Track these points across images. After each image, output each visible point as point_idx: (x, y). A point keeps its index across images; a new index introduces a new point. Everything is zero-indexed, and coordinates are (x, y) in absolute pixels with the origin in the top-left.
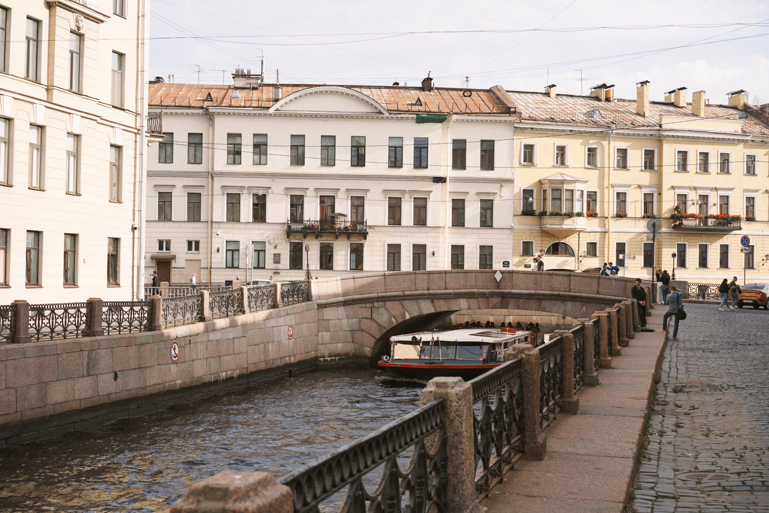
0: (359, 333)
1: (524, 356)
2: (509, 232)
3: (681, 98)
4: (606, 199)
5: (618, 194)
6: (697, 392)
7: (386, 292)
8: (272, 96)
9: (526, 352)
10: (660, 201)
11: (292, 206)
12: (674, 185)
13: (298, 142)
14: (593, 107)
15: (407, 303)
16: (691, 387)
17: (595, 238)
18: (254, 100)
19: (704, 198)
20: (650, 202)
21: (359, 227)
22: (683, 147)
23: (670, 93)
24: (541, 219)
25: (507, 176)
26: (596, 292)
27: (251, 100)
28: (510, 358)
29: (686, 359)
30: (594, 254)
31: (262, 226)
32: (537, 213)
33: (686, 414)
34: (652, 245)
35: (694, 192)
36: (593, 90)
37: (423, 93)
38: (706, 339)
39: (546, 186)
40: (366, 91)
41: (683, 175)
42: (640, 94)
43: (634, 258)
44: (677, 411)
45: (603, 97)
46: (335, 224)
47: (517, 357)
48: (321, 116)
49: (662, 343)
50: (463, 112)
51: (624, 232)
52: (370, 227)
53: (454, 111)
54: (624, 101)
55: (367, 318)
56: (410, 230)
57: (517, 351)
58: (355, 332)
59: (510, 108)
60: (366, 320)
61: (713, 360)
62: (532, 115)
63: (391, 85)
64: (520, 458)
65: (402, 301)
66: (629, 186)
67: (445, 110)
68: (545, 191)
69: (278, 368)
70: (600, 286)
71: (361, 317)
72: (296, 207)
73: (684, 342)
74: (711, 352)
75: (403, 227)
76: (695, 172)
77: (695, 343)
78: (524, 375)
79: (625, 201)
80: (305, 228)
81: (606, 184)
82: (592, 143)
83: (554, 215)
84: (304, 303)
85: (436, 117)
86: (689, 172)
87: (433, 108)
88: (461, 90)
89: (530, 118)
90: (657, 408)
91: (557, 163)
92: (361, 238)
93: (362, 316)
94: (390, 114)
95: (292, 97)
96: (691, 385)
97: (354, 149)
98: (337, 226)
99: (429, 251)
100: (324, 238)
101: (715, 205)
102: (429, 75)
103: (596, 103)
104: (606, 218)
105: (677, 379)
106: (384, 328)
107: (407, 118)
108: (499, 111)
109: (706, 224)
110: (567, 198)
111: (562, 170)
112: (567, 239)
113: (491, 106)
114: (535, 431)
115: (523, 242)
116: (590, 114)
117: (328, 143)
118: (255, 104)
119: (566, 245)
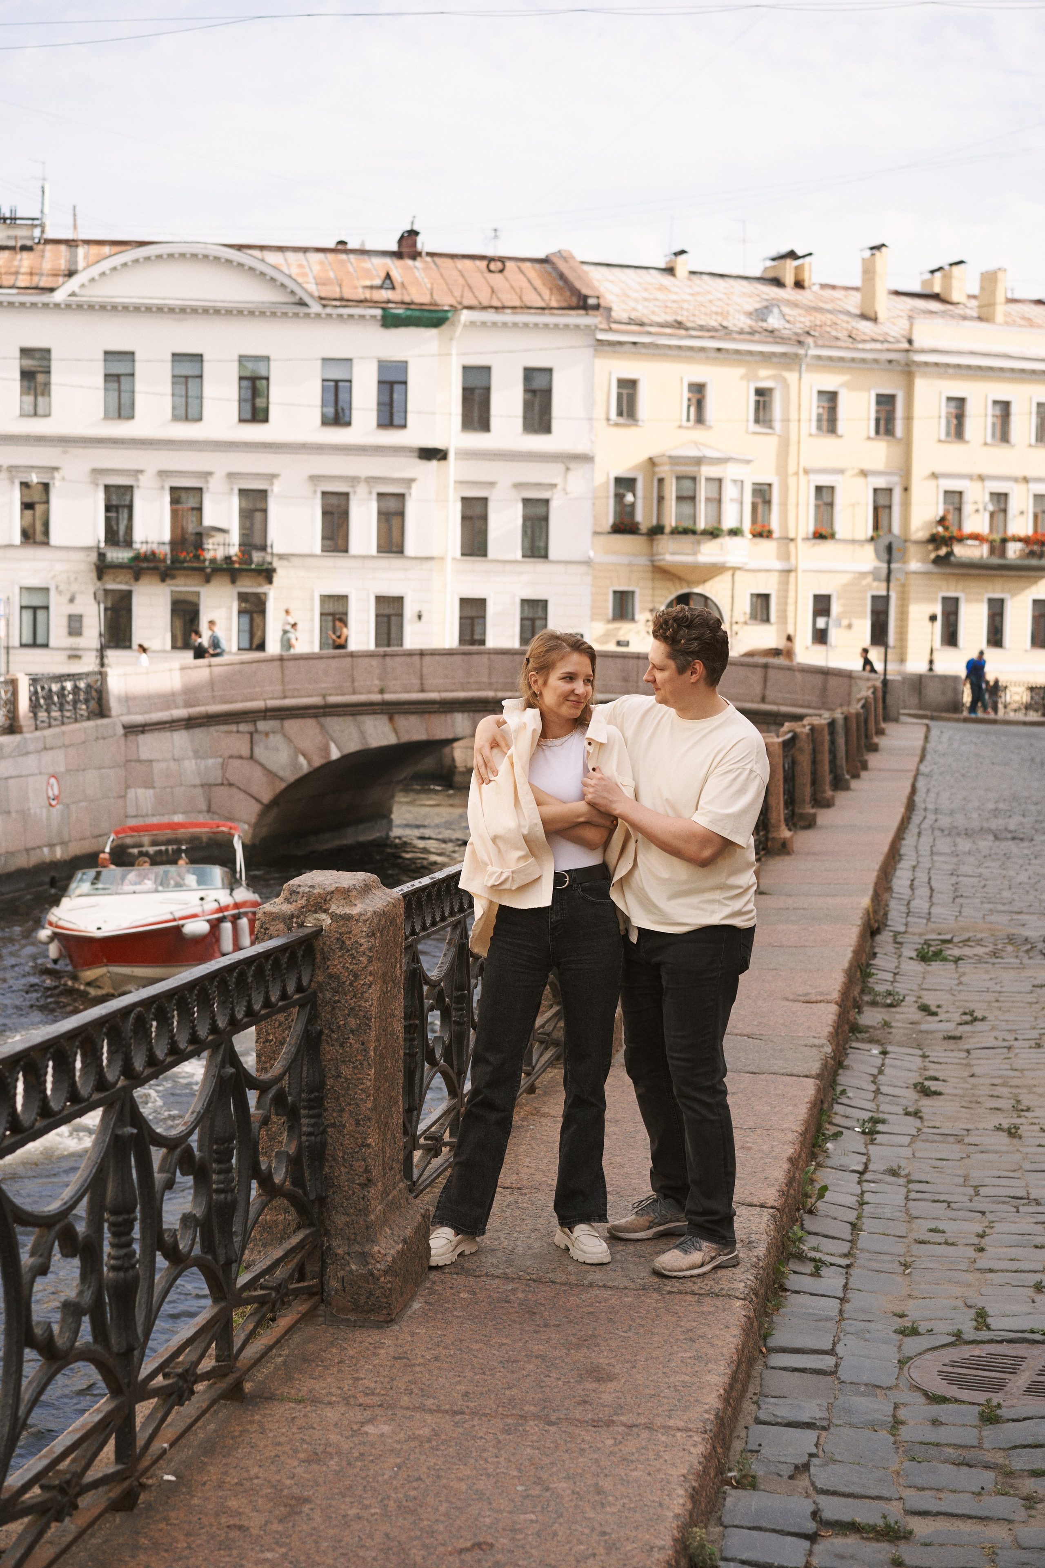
0: (222, 791)
1: (326, 920)
2: (583, 569)
3: (955, 284)
4: (792, 500)
5: (819, 489)
6: (980, 960)
7: (285, 697)
8: (63, 265)
9: (333, 908)
10: (906, 504)
11: (108, 508)
12: (938, 470)
13: (119, 368)
14: (767, 300)
15: (334, 724)
16: (966, 942)
17: (769, 585)
18: (24, 274)
19: (1000, 499)
20: (884, 507)
21: (257, 556)
22: (958, 388)
23: (932, 272)
24: (652, 541)
25: (579, 449)
26: (758, 698)
27: (17, 273)
28: (272, 930)
29: (955, 860)
30: (765, 617)
31: (40, 552)
32: (643, 528)
33: (950, 1038)
34: (887, 598)
35: (978, 485)
36: (770, 263)
37: (399, 263)
38: (1002, 806)
39: (664, 471)
40: (273, 258)
41: (957, 448)
42: (869, 271)
43: (850, 626)
44: (923, 1027)
45: (789, 280)
46: (203, 550)
47: (301, 925)
48: (172, 310)
49: (899, 818)
50: (485, 303)
51: (830, 572)
52: (281, 557)
53: (466, 303)
54: (833, 287)
55: (240, 757)
56: (369, 563)
57: (303, 902)
58: (214, 789)
59: (586, 297)
60: (237, 763)
61: (1021, 862)
62: (634, 315)
63: (332, 245)
64: (306, 1318)
65: (322, 719)
66: (842, 472)
67: (445, 300)
68: (661, 481)
69: (20, 873)
70: (769, 684)
71: (226, 755)
72: (117, 512)
73: (952, 813)
74: (1014, 839)
75: (354, 557)
76: (982, 442)
77: (975, 815)
78: (328, 995)
79: (831, 505)
80: (137, 558)
81: (792, 469)
82: (765, 377)
83: (680, 533)
84: (91, 724)
85: (426, 314)
86: (967, 442)
87: (419, 296)
88: (482, 258)
89: (631, 322)
90: (870, 1017)
91: (688, 420)
92: (261, 579)
93: (230, 752)
94: (324, 306)
95: (106, 265)
96: (966, 936)
97: (245, 383)
98: (208, 555)
99: (409, 611)
100: (180, 581)
101: (1022, 513)
102: (412, 223)
103: (773, 292)
104: (792, 540)
105: (929, 920)
106: (282, 779)
107: (362, 317)
108: (564, 304)
109: (1003, 554)
110: (710, 496)
111: (699, 434)
112: (708, 585)
113: (546, 293)
114: (365, 1211)
115: (615, 592)
116: (761, 314)
117: (187, 369)
118: (23, 281)
119: (706, 598)
